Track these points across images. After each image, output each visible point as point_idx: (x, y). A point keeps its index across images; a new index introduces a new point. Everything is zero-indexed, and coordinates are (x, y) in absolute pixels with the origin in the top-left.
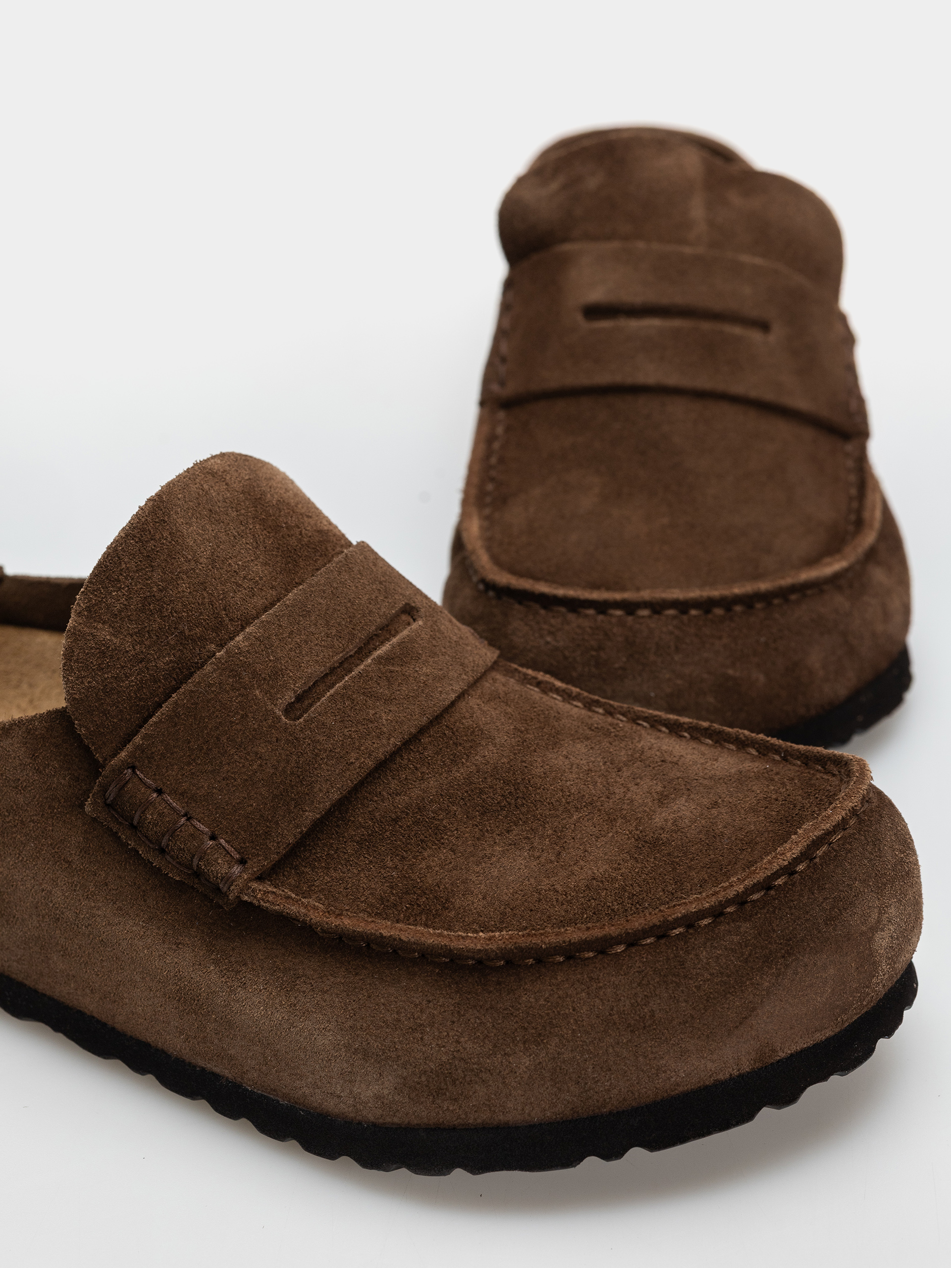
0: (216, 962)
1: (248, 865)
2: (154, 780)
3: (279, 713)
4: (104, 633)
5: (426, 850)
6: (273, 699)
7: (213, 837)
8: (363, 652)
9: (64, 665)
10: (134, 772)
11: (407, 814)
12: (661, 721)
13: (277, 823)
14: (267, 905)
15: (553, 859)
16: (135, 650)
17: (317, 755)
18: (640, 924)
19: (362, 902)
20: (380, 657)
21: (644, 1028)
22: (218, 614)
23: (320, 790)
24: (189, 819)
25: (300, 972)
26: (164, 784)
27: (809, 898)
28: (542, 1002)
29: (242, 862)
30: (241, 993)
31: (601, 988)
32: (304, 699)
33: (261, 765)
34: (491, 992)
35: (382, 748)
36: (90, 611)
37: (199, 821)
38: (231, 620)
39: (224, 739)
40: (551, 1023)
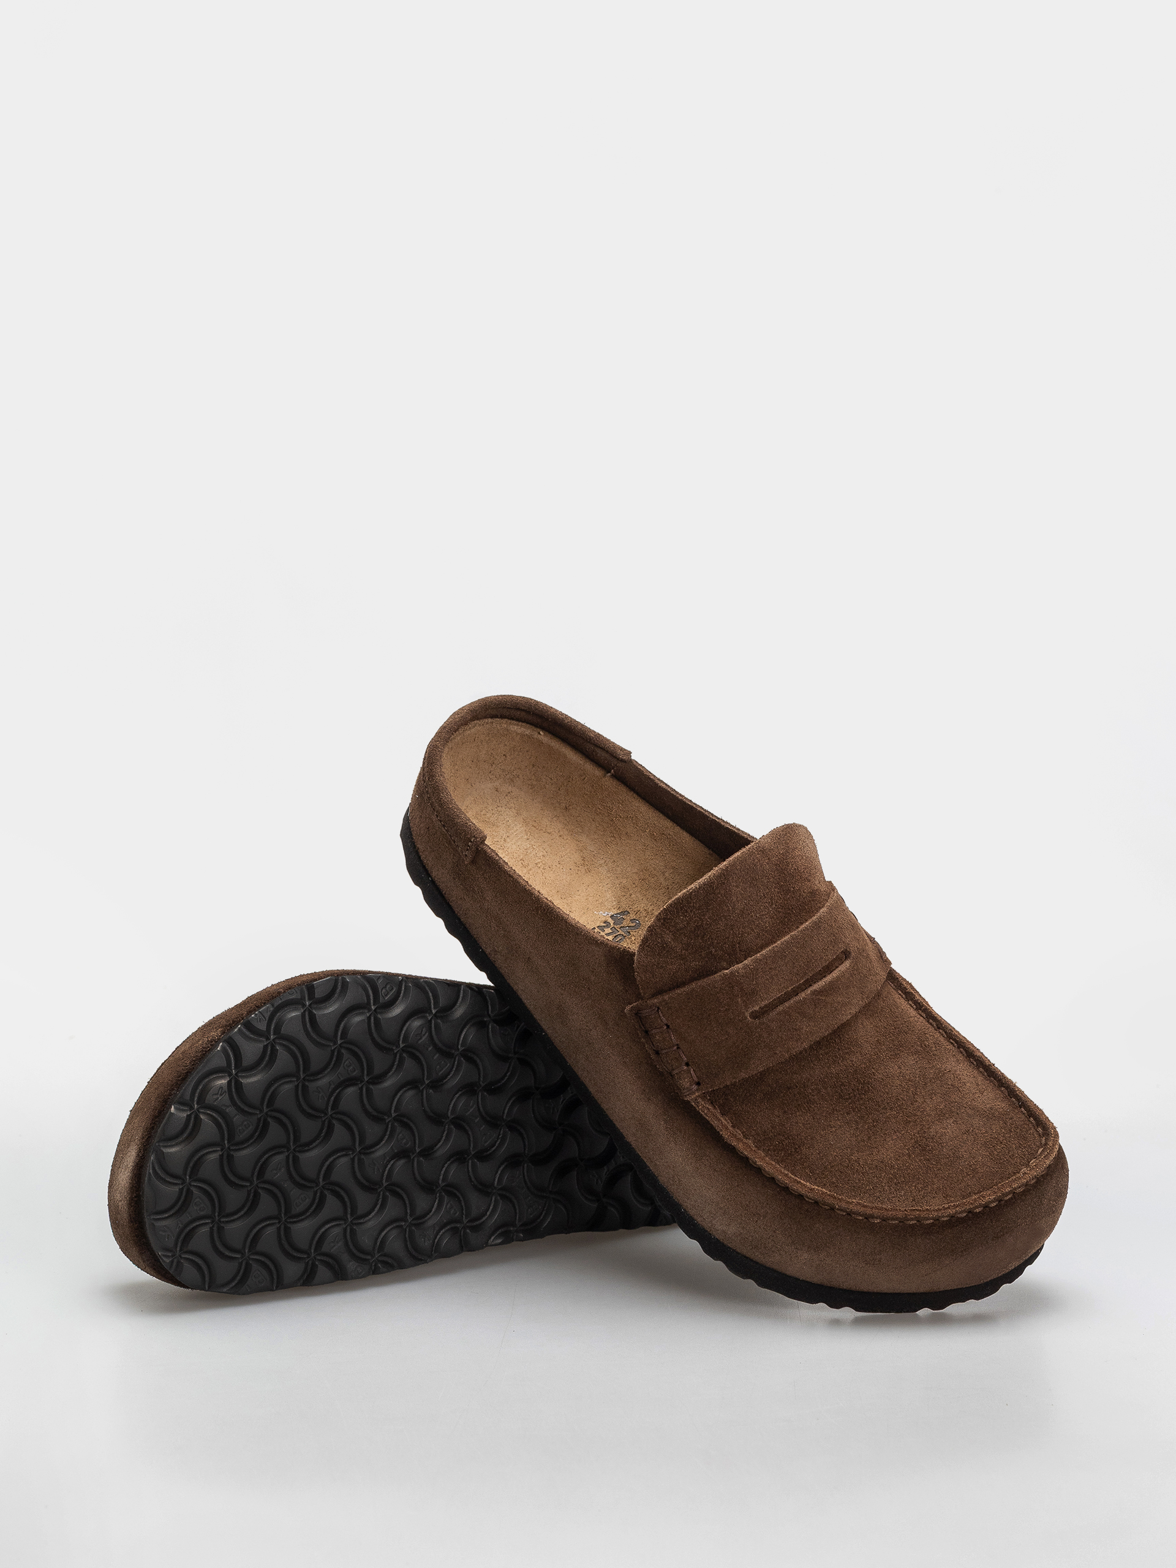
0: (666, 1121)
1: (701, 1086)
2: (667, 1020)
3: (747, 1014)
4: (668, 938)
5: (799, 1111)
6: (747, 1007)
7: (687, 1064)
8: (808, 983)
9: (640, 945)
10: (658, 1010)
11: (797, 1087)
12: (964, 1047)
13: (724, 1072)
14: (703, 1113)
15: (865, 1139)
16: (681, 952)
17: (759, 1044)
18: (892, 1214)
19: (753, 1130)
20: (815, 991)
21: (873, 1264)
22: (734, 945)
23: (754, 1063)
24: (678, 1048)
25: (707, 1153)
26: (671, 1024)
27: (989, 1224)
28: (825, 1232)
29: (698, 1084)
30: (672, 1145)
31: (859, 1238)
32: (764, 1011)
33: (727, 1039)
34: (801, 1213)
35: (797, 1047)
36: (664, 921)
37: (683, 1052)
38: (740, 950)
39: (712, 1017)
40: (825, 1244)
